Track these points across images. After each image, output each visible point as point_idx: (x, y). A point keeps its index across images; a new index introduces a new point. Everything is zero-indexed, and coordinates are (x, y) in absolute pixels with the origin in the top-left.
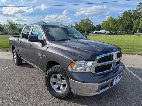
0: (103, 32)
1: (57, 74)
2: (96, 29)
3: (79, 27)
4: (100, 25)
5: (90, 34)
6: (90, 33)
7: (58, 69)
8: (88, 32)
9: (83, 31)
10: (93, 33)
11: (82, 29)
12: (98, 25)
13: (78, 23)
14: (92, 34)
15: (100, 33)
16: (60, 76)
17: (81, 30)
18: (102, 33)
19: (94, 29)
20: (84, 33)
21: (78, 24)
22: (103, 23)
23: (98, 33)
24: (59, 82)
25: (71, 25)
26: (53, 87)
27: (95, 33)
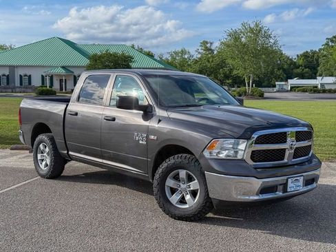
0: (327, 87)
1: (180, 170)
2: (299, 71)
3: (217, 61)
4: (314, 53)
5: (266, 95)
6: (271, 89)
7: (184, 160)
8: (258, 84)
9: (238, 82)
10: (282, 90)
11: (231, 70)
12: (305, 55)
13: (216, 45)
14: (278, 95)
15: (314, 90)
16: (187, 173)
17: (227, 77)
18: (324, 91)
19: (289, 70)
20: (242, 89)
21: (213, 48)
22: (327, 44)
23: (304, 90)
24: (183, 186)
25: (183, 52)
26: (170, 199)
27: (293, 89)
